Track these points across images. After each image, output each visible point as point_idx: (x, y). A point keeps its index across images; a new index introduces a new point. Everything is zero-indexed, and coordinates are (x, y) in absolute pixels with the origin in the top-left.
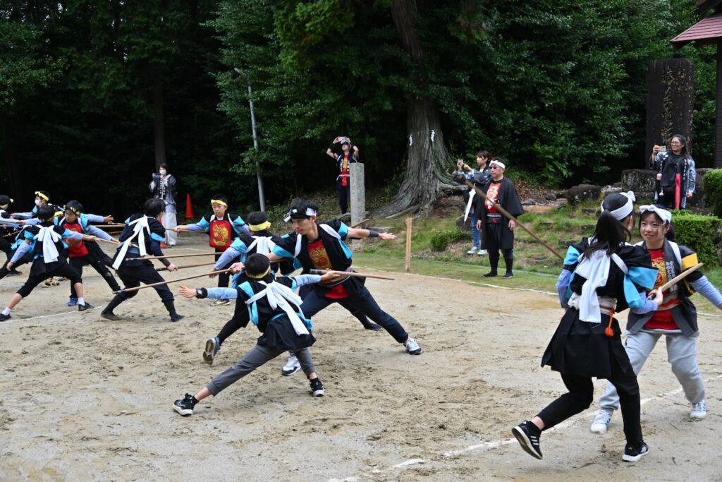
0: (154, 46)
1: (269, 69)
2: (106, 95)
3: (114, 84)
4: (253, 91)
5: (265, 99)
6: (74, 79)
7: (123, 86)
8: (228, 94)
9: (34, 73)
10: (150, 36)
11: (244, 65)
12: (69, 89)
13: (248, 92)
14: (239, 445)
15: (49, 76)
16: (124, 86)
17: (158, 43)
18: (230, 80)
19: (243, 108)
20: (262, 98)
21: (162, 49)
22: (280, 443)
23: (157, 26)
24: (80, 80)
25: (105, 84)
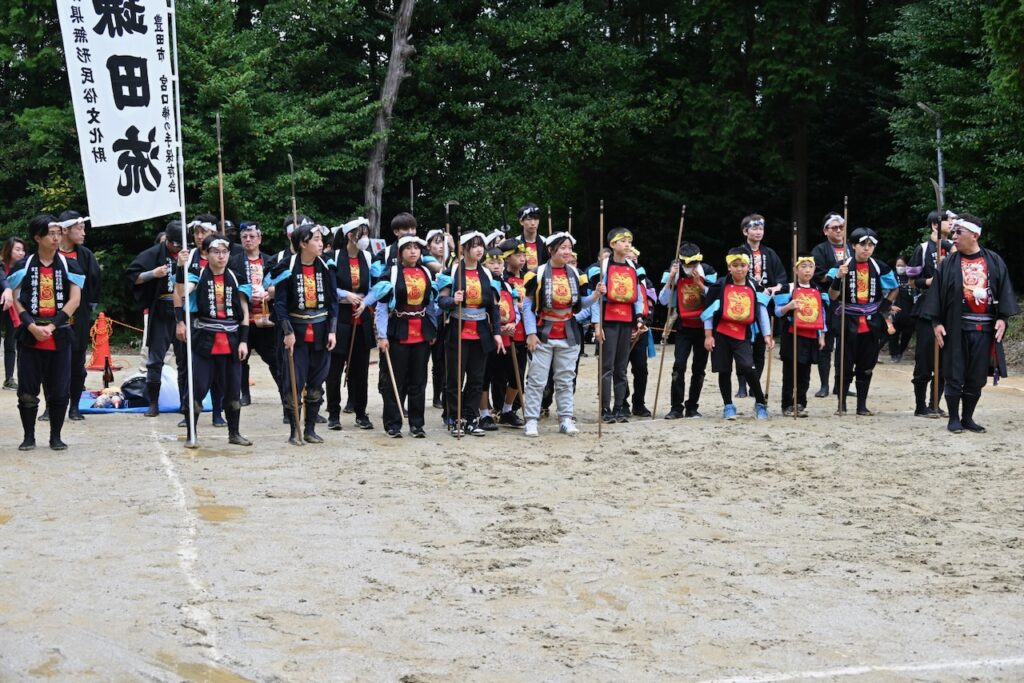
0: (800, 75)
1: (972, 100)
2: (728, 145)
3: (740, 129)
4: (943, 135)
5: (962, 146)
6: (685, 122)
7: (752, 132)
8: (906, 142)
9: (631, 113)
10: (794, 62)
11: (932, 96)
12: (677, 137)
13: (935, 138)
14: (887, 596)
15: (650, 117)
16: (754, 132)
17: (805, 71)
18: (910, 119)
19: (927, 162)
20: (957, 145)
21: (811, 80)
22: (951, 601)
23: (806, 47)
24: (693, 125)
25: (727, 130)
